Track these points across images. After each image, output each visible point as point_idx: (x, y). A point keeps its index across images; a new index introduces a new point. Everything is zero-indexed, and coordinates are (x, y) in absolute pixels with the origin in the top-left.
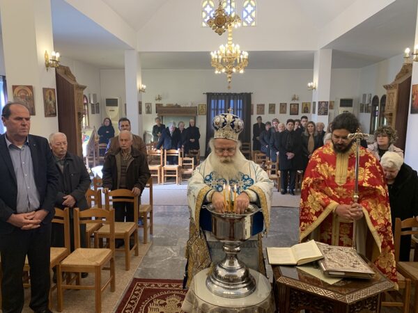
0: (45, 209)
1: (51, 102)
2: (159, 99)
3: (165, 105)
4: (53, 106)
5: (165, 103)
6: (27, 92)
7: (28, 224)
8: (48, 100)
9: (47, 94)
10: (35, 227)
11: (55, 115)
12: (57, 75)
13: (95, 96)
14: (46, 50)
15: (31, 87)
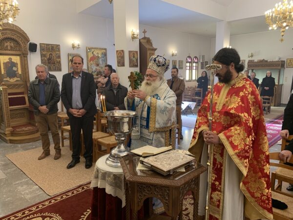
0: (85, 109)
1: (134, 59)
2: (252, 56)
3: (256, 60)
4: (135, 61)
5: (256, 59)
6: (121, 54)
7: (75, 114)
8: (132, 57)
9: (132, 54)
10: (79, 116)
11: (137, 66)
12: (140, 43)
13: (203, 57)
14: (133, 29)
15: (123, 51)
